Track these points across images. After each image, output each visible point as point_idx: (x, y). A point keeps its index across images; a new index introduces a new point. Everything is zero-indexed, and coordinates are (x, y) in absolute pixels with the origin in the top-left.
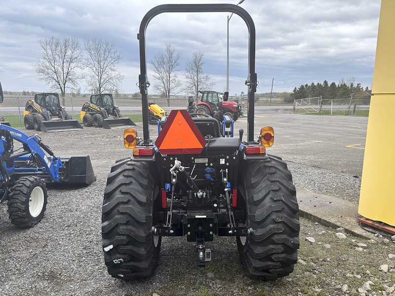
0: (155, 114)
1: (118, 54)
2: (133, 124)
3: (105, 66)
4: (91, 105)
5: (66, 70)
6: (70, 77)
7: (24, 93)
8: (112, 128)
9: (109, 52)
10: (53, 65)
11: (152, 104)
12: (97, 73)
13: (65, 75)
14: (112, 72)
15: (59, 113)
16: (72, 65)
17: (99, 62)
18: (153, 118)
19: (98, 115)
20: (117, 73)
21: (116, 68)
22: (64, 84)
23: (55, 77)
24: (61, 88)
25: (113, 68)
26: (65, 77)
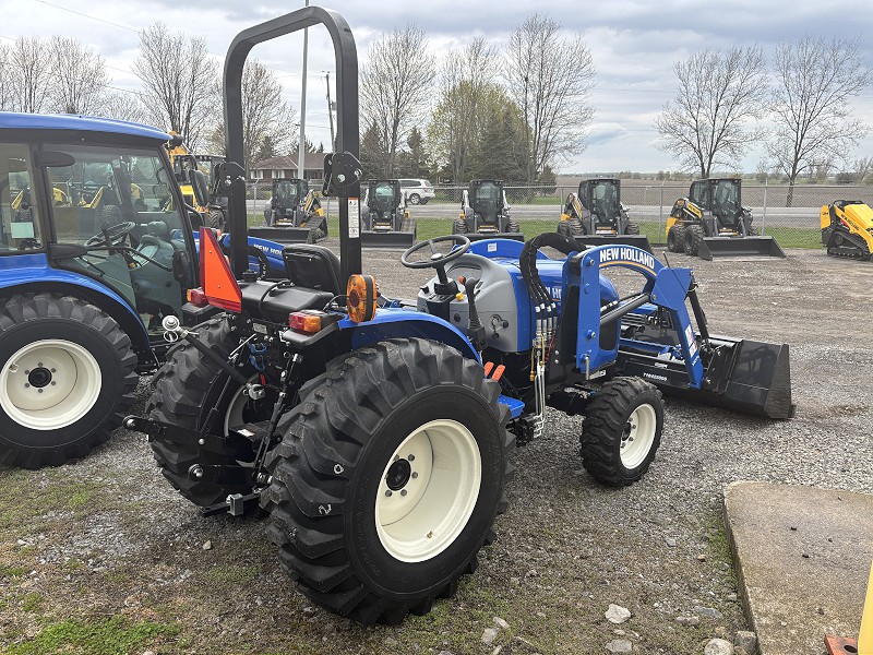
0: (852, 230)
1: (862, 70)
2: (779, 253)
3: (819, 106)
4: (689, 204)
5: (719, 123)
6: (728, 138)
7: (661, 176)
8: (715, 260)
9: (837, 69)
10: (695, 113)
11: (853, 203)
12: (795, 125)
13: (716, 133)
14: (838, 119)
15: (615, 220)
16: (737, 110)
17: (804, 98)
18: (845, 242)
19: (696, 228)
20: (849, 120)
21: (847, 108)
22: (711, 156)
23: (695, 141)
24: (702, 164)
25: (841, 109)
26: (715, 139)
